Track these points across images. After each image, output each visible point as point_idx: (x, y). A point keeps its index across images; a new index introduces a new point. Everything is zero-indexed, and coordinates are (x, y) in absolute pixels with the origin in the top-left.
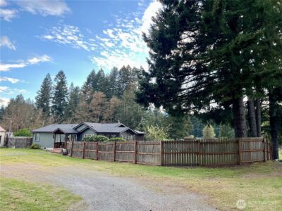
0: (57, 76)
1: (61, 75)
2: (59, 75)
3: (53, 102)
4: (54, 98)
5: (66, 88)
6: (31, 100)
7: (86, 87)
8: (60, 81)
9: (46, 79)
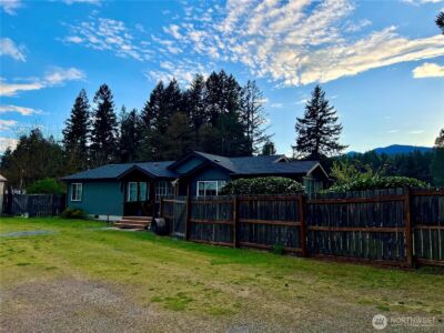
0: (98, 94)
1: (104, 91)
2: (101, 91)
3: (92, 139)
4: (93, 132)
5: (114, 115)
6: (55, 138)
7: (149, 110)
8: (102, 102)
9: (79, 99)
